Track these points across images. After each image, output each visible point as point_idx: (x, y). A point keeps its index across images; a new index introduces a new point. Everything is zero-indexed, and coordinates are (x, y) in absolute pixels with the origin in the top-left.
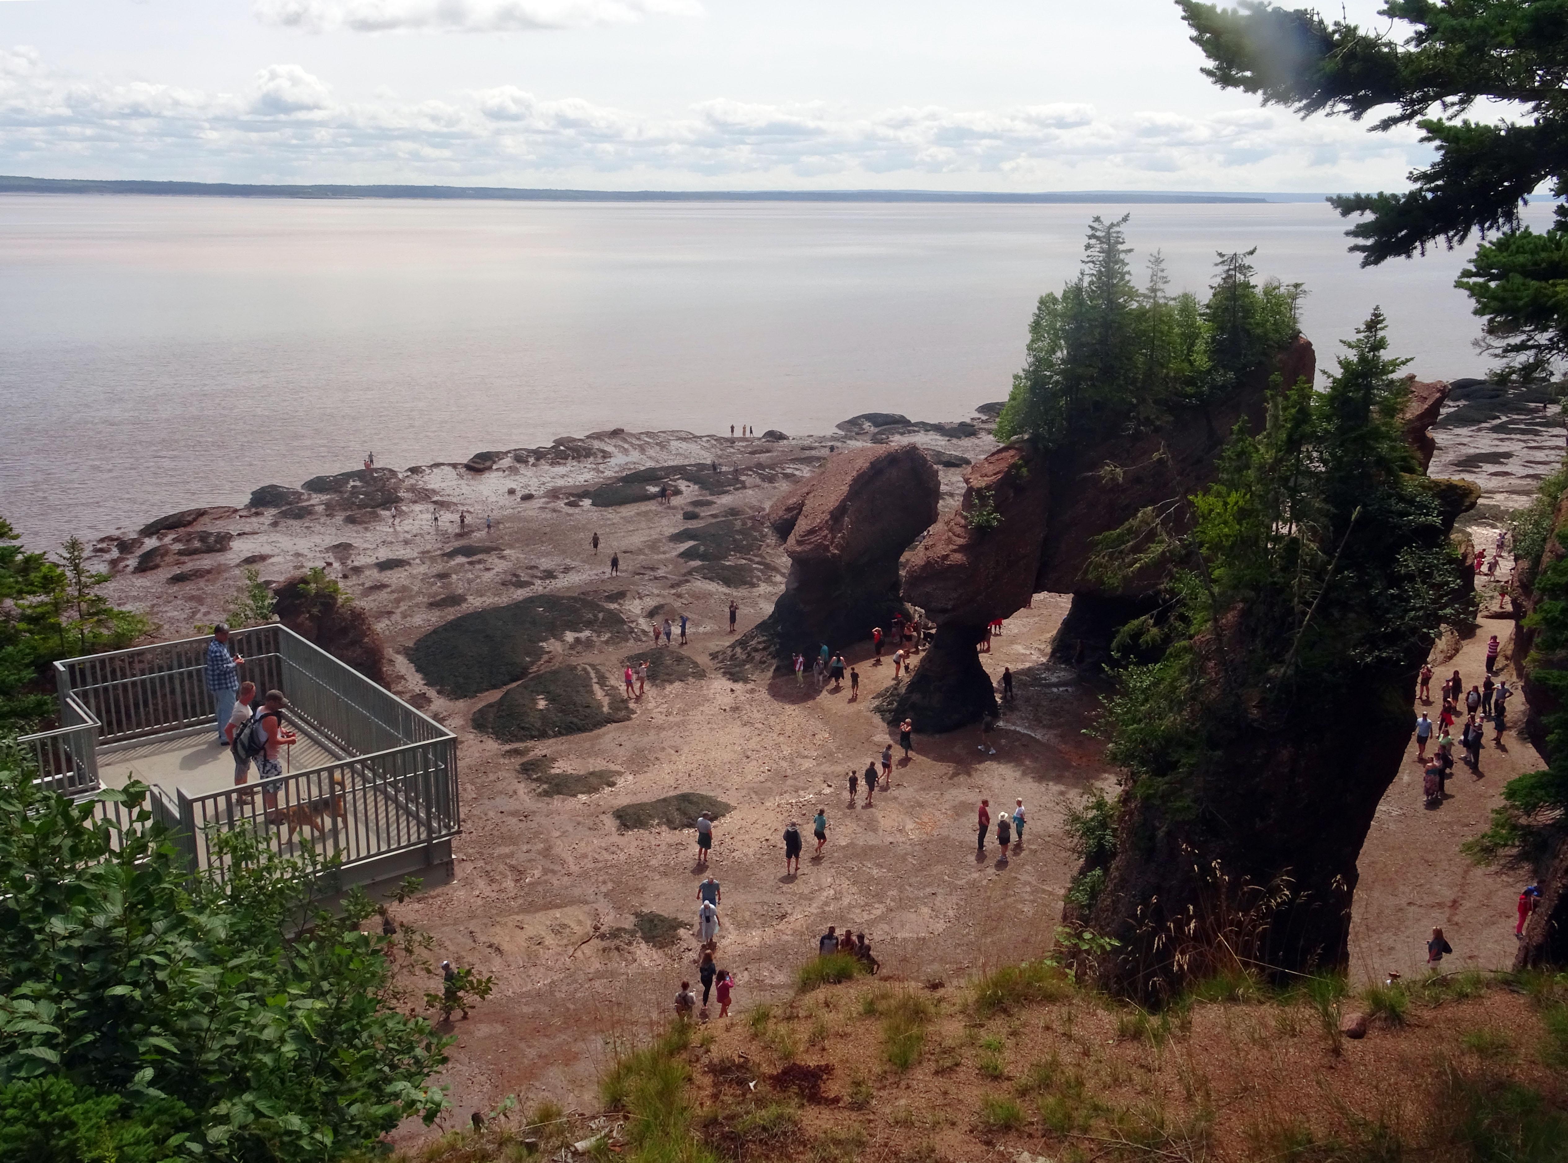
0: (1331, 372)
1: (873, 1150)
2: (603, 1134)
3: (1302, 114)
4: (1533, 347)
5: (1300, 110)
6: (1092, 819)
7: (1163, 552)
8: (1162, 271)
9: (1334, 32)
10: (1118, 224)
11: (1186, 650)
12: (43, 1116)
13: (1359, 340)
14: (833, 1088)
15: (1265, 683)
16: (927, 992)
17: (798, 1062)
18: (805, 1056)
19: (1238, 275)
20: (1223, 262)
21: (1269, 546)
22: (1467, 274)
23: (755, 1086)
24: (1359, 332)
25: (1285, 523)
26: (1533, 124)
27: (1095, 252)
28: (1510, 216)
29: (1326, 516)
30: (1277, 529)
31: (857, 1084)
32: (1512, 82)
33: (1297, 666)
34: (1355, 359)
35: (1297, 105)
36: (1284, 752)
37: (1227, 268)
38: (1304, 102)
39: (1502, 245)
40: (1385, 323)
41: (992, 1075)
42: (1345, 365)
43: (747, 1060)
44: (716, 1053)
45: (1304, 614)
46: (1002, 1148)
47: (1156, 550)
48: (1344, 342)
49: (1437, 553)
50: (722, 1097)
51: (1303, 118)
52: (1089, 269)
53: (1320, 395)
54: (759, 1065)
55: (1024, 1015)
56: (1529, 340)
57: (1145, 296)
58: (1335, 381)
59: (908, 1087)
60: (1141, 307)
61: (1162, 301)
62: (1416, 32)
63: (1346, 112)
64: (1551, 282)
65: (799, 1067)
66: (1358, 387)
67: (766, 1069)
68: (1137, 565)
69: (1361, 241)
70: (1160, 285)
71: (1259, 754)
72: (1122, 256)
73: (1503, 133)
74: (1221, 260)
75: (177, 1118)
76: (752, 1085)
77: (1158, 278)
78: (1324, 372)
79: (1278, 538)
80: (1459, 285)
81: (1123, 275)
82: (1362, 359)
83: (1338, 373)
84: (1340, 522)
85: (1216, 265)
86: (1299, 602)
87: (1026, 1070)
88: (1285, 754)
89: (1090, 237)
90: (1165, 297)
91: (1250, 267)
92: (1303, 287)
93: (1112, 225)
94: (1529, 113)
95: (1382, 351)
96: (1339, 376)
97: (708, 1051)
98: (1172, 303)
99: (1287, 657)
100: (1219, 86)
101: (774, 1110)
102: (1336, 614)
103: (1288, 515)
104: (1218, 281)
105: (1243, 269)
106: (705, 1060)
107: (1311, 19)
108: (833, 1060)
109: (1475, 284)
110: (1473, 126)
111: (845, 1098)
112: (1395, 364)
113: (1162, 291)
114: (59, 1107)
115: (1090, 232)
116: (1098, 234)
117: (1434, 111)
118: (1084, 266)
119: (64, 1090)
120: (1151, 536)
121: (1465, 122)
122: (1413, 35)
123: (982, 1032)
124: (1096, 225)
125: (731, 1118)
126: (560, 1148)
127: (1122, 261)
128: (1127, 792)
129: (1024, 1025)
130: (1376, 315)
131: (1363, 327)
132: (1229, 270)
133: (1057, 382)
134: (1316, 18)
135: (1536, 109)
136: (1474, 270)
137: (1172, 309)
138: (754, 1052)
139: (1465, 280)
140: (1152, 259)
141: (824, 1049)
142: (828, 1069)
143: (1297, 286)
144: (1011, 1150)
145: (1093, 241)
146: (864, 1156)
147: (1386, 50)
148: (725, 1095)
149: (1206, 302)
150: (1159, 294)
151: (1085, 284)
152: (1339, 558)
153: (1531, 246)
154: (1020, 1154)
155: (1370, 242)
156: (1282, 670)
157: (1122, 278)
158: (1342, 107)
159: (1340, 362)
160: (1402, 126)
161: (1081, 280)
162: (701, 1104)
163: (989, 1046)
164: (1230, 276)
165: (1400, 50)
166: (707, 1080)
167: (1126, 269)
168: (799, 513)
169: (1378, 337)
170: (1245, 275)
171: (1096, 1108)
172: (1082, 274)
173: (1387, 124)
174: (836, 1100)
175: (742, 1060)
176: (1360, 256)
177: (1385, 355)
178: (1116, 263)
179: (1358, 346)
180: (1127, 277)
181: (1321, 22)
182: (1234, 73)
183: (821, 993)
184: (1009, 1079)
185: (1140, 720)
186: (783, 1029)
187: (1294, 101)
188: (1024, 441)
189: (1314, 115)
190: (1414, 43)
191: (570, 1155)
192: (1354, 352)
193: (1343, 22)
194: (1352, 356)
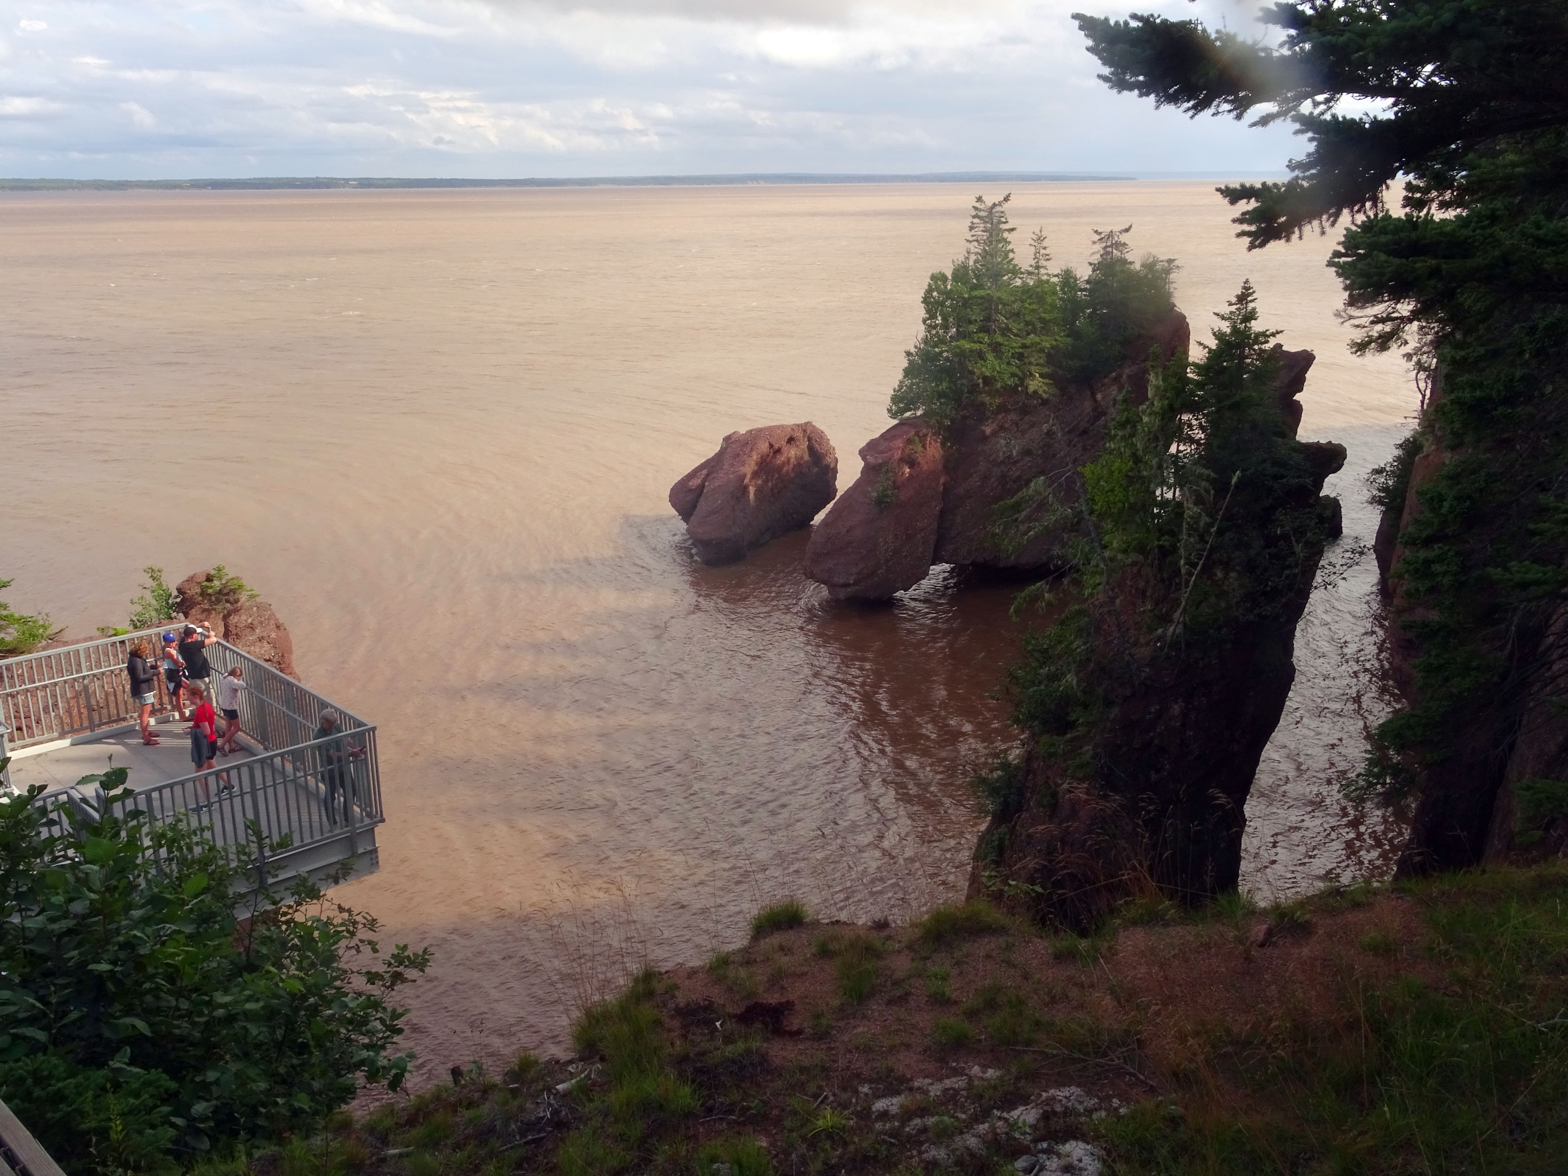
0: (1206, 343)
1: (836, 1073)
2: (583, 1076)
3: (1191, 113)
4: (1397, 318)
5: (1189, 109)
6: (997, 780)
7: (1056, 521)
8: (1045, 248)
9: (1217, 39)
10: (1000, 204)
11: (1080, 613)
12: (37, 1092)
13: (1231, 313)
14: (794, 1022)
15: (1156, 642)
16: (874, 934)
17: (760, 1001)
18: (766, 995)
19: (1114, 251)
20: (1101, 239)
21: (1155, 511)
22: (1337, 254)
23: (720, 1025)
24: (1231, 304)
25: (1169, 488)
26: (1393, 117)
27: (978, 232)
28: (1375, 200)
29: (1207, 480)
30: (1162, 495)
31: (817, 1016)
32: (1373, 82)
33: (1185, 625)
34: (1228, 331)
35: (1187, 105)
36: (1176, 707)
37: (1104, 244)
38: (1192, 103)
39: (1368, 227)
40: (1255, 296)
41: (940, 1001)
42: (1219, 336)
43: (711, 1003)
44: (681, 999)
45: (1190, 574)
46: (954, 1064)
47: (1050, 519)
48: (1217, 314)
49: (1309, 513)
50: (690, 1036)
51: (1192, 117)
52: (975, 248)
53: (1195, 365)
54: (724, 1005)
55: (967, 947)
56: (1393, 312)
57: (1029, 273)
58: (1210, 351)
59: (864, 1017)
60: (1025, 284)
61: (1045, 278)
62: (1288, 36)
63: (1230, 111)
64: (1410, 259)
65: (761, 1005)
66: (1232, 357)
67: (730, 1009)
68: (1031, 533)
69: (1246, 227)
70: (1042, 263)
71: (1153, 710)
72: (1006, 235)
73: (1367, 126)
74: (1099, 237)
75: (162, 1090)
76: (718, 1024)
77: (1041, 255)
78: (1200, 344)
79: (1165, 503)
80: (1330, 264)
81: (1006, 254)
82: (1235, 330)
83: (1213, 343)
84: (1221, 487)
85: (1094, 243)
86: (1186, 564)
87: (971, 996)
88: (1176, 709)
89: (974, 217)
90: (1048, 275)
91: (1125, 244)
92: (1176, 263)
93: (995, 205)
94: (1390, 108)
95: (1253, 322)
96: (1214, 347)
97: (673, 996)
98: (1055, 280)
99: (1176, 615)
100: (1115, 91)
101: (741, 1046)
102: (1220, 574)
103: (1172, 481)
104: (1096, 258)
105: (1122, 245)
106: (671, 1005)
107: (1196, 29)
108: (792, 997)
109: (1345, 263)
110: (1341, 119)
111: (806, 1030)
112: (1265, 336)
113: (1045, 268)
114: (52, 1082)
115: (974, 213)
116: (982, 214)
117: (1306, 107)
118: (968, 245)
119: (56, 1067)
120: (1042, 506)
121: (1334, 116)
122: (1286, 39)
123: (929, 964)
124: (978, 205)
125: (703, 1054)
126: (542, 1091)
127: (1005, 240)
128: (1029, 753)
129: (967, 955)
130: (1247, 289)
131: (1234, 300)
132: (1106, 247)
133: (947, 359)
134: (1200, 27)
135: (1395, 105)
136: (1343, 251)
137: (1055, 285)
138: (717, 995)
139: (1337, 260)
140: (1035, 237)
141: (783, 988)
142: (789, 1005)
143: (1170, 261)
144: (963, 1065)
145: (976, 221)
146: (829, 1080)
147: (1263, 54)
148: (694, 1034)
149: (1086, 278)
150: (1042, 271)
151: (971, 263)
152: (1221, 520)
153: (1392, 227)
154: (971, 1068)
155: (1253, 228)
156: (1171, 629)
157: (1006, 256)
158: (1226, 107)
159: (1214, 334)
160: (1278, 122)
161: (967, 258)
162: (672, 1044)
163: (935, 976)
164: (1107, 253)
165: (1276, 54)
166: (676, 1023)
167: (1010, 247)
168: (700, 495)
169: (1249, 308)
170: (1121, 252)
171: (1038, 1023)
172: (968, 253)
173: (1264, 121)
174: (799, 1032)
175: (707, 1003)
176: (1247, 240)
177: (1256, 326)
178: (999, 241)
179: (1230, 318)
180: (1011, 255)
181: (1204, 31)
182: (1128, 77)
183: (776, 939)
184: (956, 1003)
185: (1040, 683)
186: (743, 973)
187: (1183, 102)
188: (917, 418)
189: (1202, 114)
190: (1287, 46)
191: (552, 1097)
192: (1227, 323)
193: (1223, 30)
194: (1225, 327)
